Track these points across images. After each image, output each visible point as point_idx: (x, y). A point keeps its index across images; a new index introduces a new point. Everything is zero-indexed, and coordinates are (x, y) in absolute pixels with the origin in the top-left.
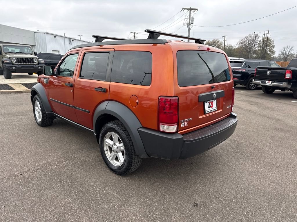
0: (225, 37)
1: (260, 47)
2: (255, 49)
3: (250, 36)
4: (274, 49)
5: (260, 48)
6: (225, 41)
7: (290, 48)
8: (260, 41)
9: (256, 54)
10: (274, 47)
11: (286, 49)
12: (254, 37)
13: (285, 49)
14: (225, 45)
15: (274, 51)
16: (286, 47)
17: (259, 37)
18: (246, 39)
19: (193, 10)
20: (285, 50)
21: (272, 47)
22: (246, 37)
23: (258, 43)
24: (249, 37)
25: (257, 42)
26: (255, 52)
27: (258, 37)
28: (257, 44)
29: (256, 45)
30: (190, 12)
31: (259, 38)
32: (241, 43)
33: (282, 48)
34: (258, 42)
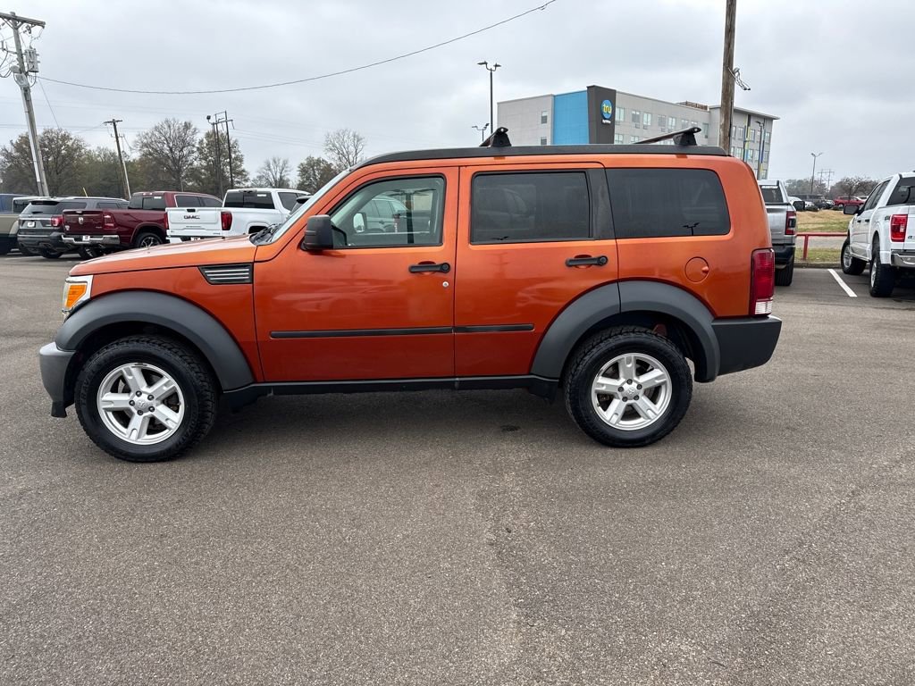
0: (114, 122)
1: (205, 159)
2: (191, 164)
3: (169, 126)
4: (243, 167)
5: (204, 163)
6: (117, 137)
7: (281, 164)
8: (202, 141)
9: (197, 179)
10: (241, 161)
11: (272, 167)
12: (179, 129)
13: (269, 166)
14: (121, 150)
15: (243, 171)
16: (271, 162)
17: (195, 129)
18: (157, 133)
19: (25, 24)
20: (270, 170)
21: (236, 159)
22: (156, 128)
23: (198, 148)
24: (167, 129)
25: (193, 146)
26: (194, 173)
27: (192, 130)
28: (195, 149)
29: (193, 152)
30: (16, 29)
31: (194, 133)
32: (146, 145)
33: (263, 165)
34: (197, 145)
